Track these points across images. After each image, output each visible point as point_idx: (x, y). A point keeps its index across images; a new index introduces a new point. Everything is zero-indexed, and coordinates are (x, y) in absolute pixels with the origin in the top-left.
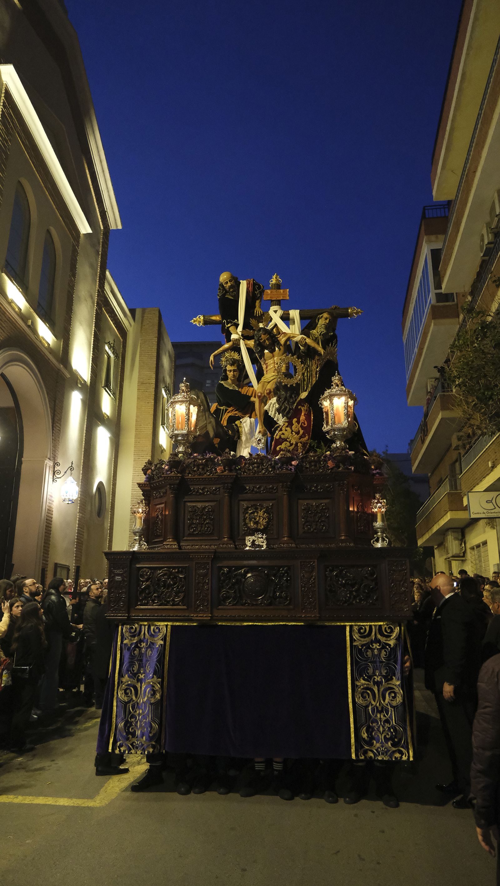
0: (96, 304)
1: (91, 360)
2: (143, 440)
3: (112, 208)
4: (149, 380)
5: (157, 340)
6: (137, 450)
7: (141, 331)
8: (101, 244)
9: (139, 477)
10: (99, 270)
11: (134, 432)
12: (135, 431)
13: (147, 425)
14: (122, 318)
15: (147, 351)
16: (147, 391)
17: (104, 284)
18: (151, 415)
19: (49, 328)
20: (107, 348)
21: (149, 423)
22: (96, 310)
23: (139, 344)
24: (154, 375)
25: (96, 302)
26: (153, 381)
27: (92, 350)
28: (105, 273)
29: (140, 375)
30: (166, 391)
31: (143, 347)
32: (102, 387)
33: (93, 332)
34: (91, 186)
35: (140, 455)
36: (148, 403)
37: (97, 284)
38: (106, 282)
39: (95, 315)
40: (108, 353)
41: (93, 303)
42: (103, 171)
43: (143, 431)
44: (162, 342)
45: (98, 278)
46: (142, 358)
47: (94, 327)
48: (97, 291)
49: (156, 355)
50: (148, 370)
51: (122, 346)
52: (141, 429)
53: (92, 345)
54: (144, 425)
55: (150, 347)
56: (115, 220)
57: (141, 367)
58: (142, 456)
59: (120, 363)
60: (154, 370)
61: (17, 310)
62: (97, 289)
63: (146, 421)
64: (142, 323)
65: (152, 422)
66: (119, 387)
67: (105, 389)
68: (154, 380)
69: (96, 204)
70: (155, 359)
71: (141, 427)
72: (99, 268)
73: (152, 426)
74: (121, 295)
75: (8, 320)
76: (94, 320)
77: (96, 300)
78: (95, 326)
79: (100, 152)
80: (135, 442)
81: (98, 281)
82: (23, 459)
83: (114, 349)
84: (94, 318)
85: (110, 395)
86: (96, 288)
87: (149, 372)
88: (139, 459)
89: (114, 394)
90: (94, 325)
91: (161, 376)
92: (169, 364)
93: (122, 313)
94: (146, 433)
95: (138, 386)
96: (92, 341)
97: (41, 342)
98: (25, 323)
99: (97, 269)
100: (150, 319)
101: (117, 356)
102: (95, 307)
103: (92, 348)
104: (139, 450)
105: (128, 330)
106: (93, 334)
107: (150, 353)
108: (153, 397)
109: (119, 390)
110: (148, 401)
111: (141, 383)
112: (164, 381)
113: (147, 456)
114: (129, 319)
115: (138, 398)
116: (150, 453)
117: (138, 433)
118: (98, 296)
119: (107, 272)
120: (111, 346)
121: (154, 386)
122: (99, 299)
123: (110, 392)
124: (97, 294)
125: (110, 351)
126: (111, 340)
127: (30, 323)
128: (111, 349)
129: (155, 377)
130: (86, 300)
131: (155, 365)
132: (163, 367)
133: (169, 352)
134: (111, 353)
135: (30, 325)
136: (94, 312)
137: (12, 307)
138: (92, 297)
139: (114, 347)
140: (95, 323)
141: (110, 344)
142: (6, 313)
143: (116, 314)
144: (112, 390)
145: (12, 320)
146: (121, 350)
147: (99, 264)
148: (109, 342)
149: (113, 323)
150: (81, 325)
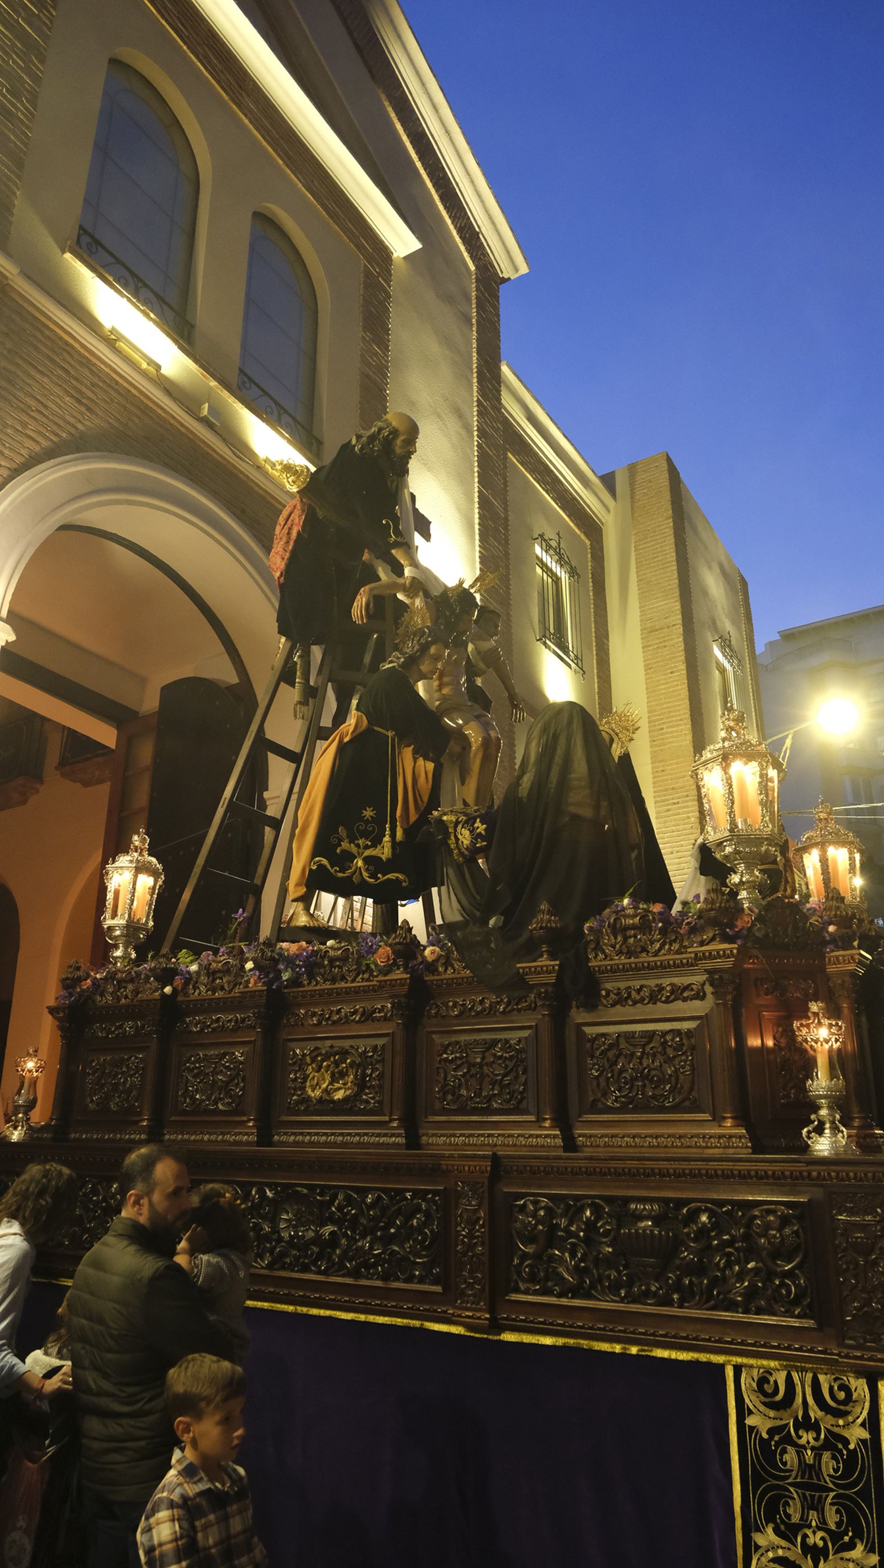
0: (476, 433)
1: (478, 560)
2: (671, 764)
3: (493, 223)
4: (666, 618)
5: (672, 524)
6: (660, 791)
7: (632, 514)
8: (474, 301)
9: (675, 855)
10: (474, 358)
11: (649, 750)
12: (651, 746)
13: (678, 725)
14: (579, 491)
15: (653, 554)
16: (665, 646)
17: (500, 395)
18: (683, 699)
20: (538, 550)
21: (681, 720)
22: (477, 446)
23: (633, 545)
24: (678, 604)
25: (476, 428)
26: (677, 618)
27: (477, 537)
28: (500, 369)
29: (643, 612)
30: (722, 648)
31: (643, 548)
32: (538, 640)
33: (476, 495)
34: (419, 164)
35: (671, 801)
36: (671, 673)
37: (475, 389)
38: (503, 388)
39: (478, 456)
40: (541, 561)
41: (470, 432)
42: (447, 132)
43: (669, 743)
44: (689, 535)
45: (475, 375)
46: (644, 574)
47: (476, 485)
48: (475, 404)
49: (674, 558)
50: (660, 597)
51: (589, 556)
52: (663, 739)
53: (477, 527)
54: (667, 728)
55: (658, 544)
56: (508, 252)
57: (643, 595)
58: (674, 804)
59: (591, 594)
60: (676, 593)
61: (144, 365)
62: (475, 399)
63: (673, 716)
64: (632, 498)
66: (594, 649)
67: (545, 644)
68: (680, 616)
69: (441, 207)
70: (675, 568)
71: (662, 734)
72: (475, 354)
74: (544, 409)
75: (109, 386)
76: (476, 469)
77: (476, 423)
78: (479, 482)
79: (428, 85)
80: (653, 773)
81: (475, 380)
83: (559, 554)
84: (476, 464)
85: (569, 666)
86: (472, 396)
87: (663, 600)
88: (669, 810)
89: (578, 660)
90: (476, 480)
91: (700, 614)
92: (726, 591)
93: (582, 483)
94: (677, 744)
95: (642, 639)
96: (477, 516)
97: (266, 474)
98: (193, 412)
99: (471, 357)
100: (651, 481)
101: (573, 573)
102: (476, 438)
103: (477, 531)
104: (666, 790)
105: (603, 520)
106: (476, 500)
107: (660, 558)
108: (681, 656)
109: (597, 654)
110: (669, 669)
111: (649, 631)
112: (715, 625)
113: (687, 801)
114: (598, 491)
115: (647, 668)
117: (656, 749)
118: (480, 413)
119: (505, 369)
120: (551, 547)
121: (681, 631)
122: (486, 423)
123: (568, 656)
124: (475, 409)
125: (549, 559)
126: (550, 534)
127: (205, 410)
128: (552, 552)
129: (679, 607)
130: (439, 417)
131: (677, 581)
132: (705, 593)
133: (721, 566)
134: (554, 564)
135: (205, 416)
136: (473, 451)
137: (118, 352)
138: (459, 414)
139: (562, 551)
140: (478, 477)
141: (545, 540)
142: (94, 365)
143: (557, 477)
144: (571, 648)
145: (125, 388)
146: (590, 564)
147: (475, 345)
148: (541, 536)
149: (551, 498)
150: (430, 469)
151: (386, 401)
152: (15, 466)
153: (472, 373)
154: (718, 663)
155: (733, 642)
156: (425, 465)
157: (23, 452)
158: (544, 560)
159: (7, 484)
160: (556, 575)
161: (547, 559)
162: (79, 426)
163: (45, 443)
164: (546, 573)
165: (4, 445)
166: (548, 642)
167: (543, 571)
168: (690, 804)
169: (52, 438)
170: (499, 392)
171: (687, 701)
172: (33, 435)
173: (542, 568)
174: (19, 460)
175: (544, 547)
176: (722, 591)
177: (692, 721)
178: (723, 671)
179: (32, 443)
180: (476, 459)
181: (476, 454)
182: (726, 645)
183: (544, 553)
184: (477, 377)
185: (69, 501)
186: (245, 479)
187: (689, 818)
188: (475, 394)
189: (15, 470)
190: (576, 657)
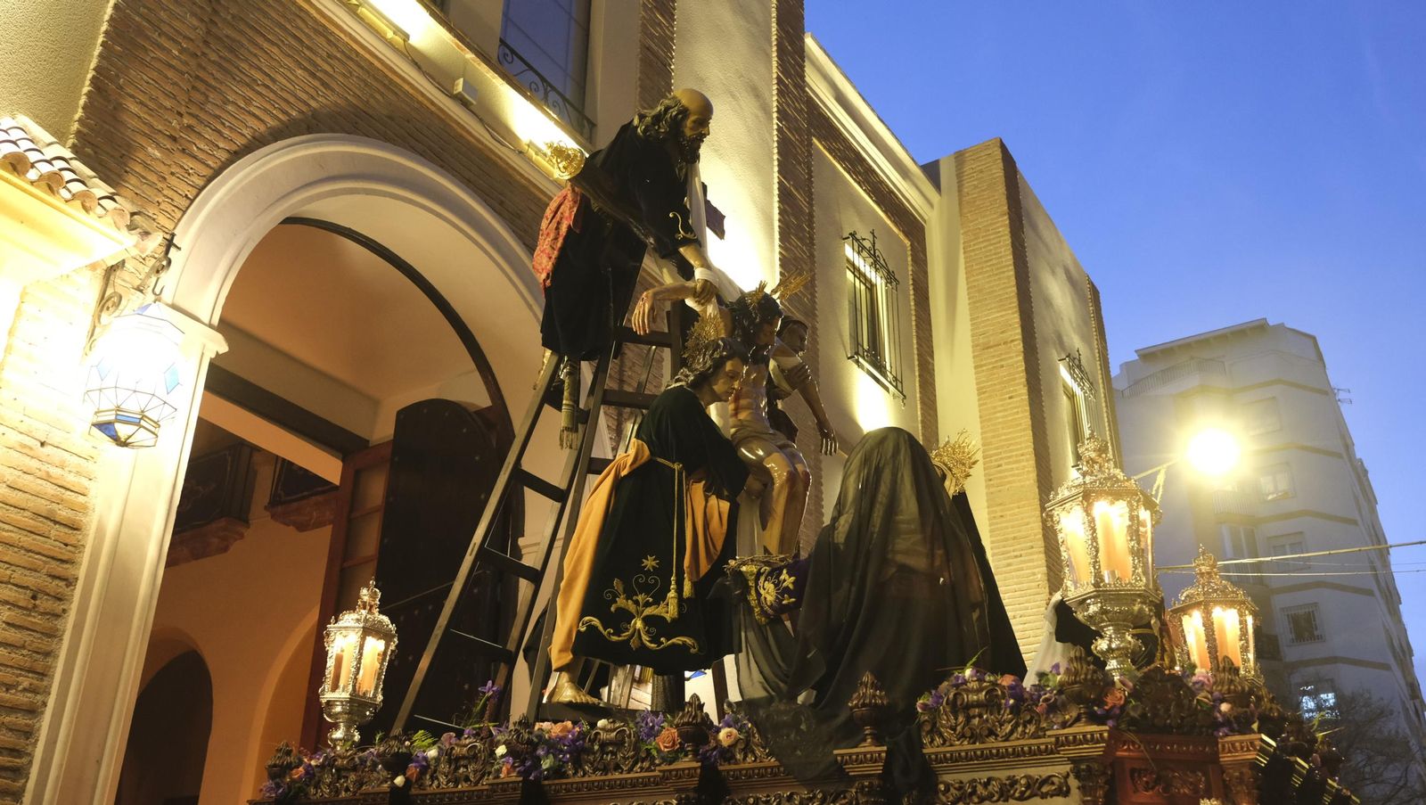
0: (775, 115)
1: (778, 263)
2: (1012, 509)
4: (1003, 332)
5: (1007, 222)
6: (998, 541)
7: (961, 209)
10: (774, 29)
11: (984, 491)
12: (988, 487)
14: (896, 182)
15: (987, 257)
16: (1002, 366)
17: (804, 71)
18: (1024, 430)
19: (556, 122)
20: (849, 252)
21: (1022, 455)
22: (777, 130)
23: (962, 246)
24: (1016, 315)
25: (775, 109)
26: (1016, 333)
27: (777, 236)
28: (802, 41)
29: (975, 326)
30: (1070, 369)
31: (973, 250)
32: (849, 358)
33: (776, 186)
35: (1013, 554)
36: (1010, 398)
37: (775, 64)
38: (807, 64)
39: (777, 141)
40: (853, 265)
41: (768, 114)
43: (1009, 482)
44: (1028, 234)
45: (775, 49)
46: (974, 281)
47: (776, 175)
48: (775, 81)
49: (1011, 262)
50: (995, 308)
51: (910, 259)
52: (1001, 478)
53: (776, 224)
54: (1007, 464)
55: (992, 245)
57: (974, 305)
58: (1016, 557)
59: (912, 303)
60: (1015, 302)
61: (390, 35)
62: (775, 76)
63: (1011, 451)
64: (960, 191)
65: (1031, 450)
66: (917, 368)
67: (857, 362)
68: (1019, 331)
70: (1012, 273)
71: (1000, 472)
72: (774, 25)
73: (1033, 462)
74: (855, 87)
75: (349, 58)
76: (776, 157)
77: (775, 104)
78: (779, 172)
81: (775, 54)
82: (521, 542)
83: (874, 256)
84: (776, 151)
85: (887, 389)
86: (771, 72)
87: (998, 312)
88: (1009, 565)
89: (897, 382)
90: (776, 169)
91: (1043, 328)
92: (1073, 300)
93: (900, 174)
94: (1018, 484)
95: (974, 357)
96: (776, 211)
97: (529, 161)
98: (444, 85)
99: (770, 28)
100: (981, 172)
101: (890, 278)
102: (775, 121)
103: (777, 229)
104: (1007, 540)
105: (926, 217)
106: (776, 192)
107: (994, 262)
108: (1021, 378)
109: (920, 376)
110: (1008, 393)
111: (982, 348)
112: (1060, 341)
113: (1031, 554)
114: (919, 184)
115: (981, 391)
116: (1041, 543)
117: (992, 490)
118: (780, 92)
119: (809, 42)
120: (864, 248)
121: (1021, 347)
122: (788, 105)
123: (886, 378)
124: (775, 87)
125: (862, 261)
126: (863, 233)
127: (459, 86)
128: (865, 254)
129: (1018, 320)
130: (733, 96)
131: (1015, 289)
132: (1048, 302)
133: (1067, 272)
134: (868, 267)
135: (459, 93)
136: (772, 136)
137: (361, 19)
138: (756, 93)
139: (877, 253)
140: (779, 165)
141: (857, 240)
142: (332, 33)
143: (871, 167)
144: (888, 368)
145: (366, 60)
146: (910, 268)
147: (774, 15)
148: (853, 235)
149: (864, 190)
150: (721, 156)
151: (670, 77)
152: (234, 148)
153: (771, 46)
154: (1065, 387)
155: (1083, 362)
156: (716, 151)
157: (245, 132)
158: (856, 263)
159: (226, 168)
160: (871, 282)
161: (859, 262)
162: (313, 104)
163: (272, 123)
164: (859, 279)
165: (224, 124)
166: (861, 360)
167: (855, 276)
168: (1035, 557)
169: (281, 116)
170: (802, 67)
171: (1030, 433)
172: (257, 112)
173: (853, 273)
174: (240, 141)
175: (856, 247)
176: (1069, 300)
177: (1036, 455)
178: (1072, 397)
179: (256, 122)
180: (776, 144)
181: (776, 138)
182: (1075, 364)
183: (856, 255)
184: (777, 51)
185: (297, 190)
186: (504, 166)
187: (1034, 574)
188: (775, 70)
189: (235, 152)
190: (895, 379)
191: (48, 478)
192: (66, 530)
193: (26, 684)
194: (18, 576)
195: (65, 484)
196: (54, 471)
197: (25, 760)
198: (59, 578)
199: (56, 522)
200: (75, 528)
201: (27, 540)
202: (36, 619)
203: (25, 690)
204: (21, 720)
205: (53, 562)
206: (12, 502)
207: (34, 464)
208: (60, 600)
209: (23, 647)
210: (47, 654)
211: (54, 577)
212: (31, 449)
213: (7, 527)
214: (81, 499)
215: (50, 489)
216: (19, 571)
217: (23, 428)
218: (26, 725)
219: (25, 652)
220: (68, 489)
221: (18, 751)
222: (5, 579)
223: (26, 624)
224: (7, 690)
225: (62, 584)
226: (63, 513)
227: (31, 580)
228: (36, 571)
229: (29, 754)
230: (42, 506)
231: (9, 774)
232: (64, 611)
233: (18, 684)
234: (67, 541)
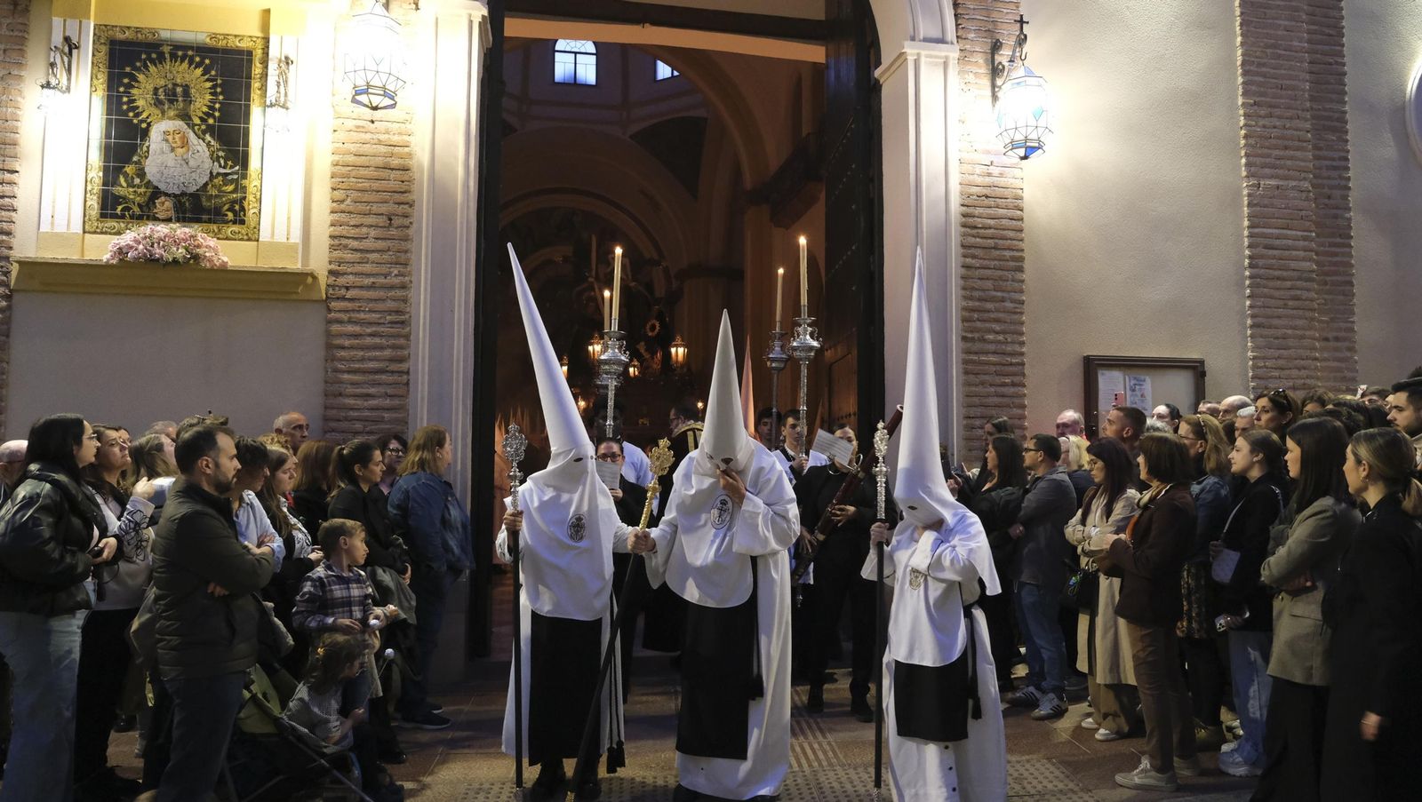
191: (380, 142)
192: (401, 172)
193: (396, 272)
194: (375, 208)
195: (392, 143)
196: (382, 137)
197: (407, 316)
198: (402, 203)
199: (392, 169)
200: (406, 169)
201: (376, 185)
202: (393, 232)
203: (396, 275)
204: (399, 293)
205: (396, 194)
206: (359, 164)
207: (368, 136)
208: (407, 217)
209: (389, 250)
210: (406, 252)
211: (399, 204)
212: (363, 127)
213: (360, 180)
214: (406, 149)
215: (383, 149)
216: (375, 206)
217: (354, 116)
218: (403, 296)
219: (391, 253)
220: (395, 146)
221: (401, 312)
222: (368, 212)
223: (387, 236)
224: (386, 278)
225: (406, 206)
226: (395, 162)
227: (384, 209)
228: (386, 202)
229: (408, 312)
230: (379, 161)
231: (399, 326)
232: (411, 223)
233: (391, 273)
234: (403, 179)
